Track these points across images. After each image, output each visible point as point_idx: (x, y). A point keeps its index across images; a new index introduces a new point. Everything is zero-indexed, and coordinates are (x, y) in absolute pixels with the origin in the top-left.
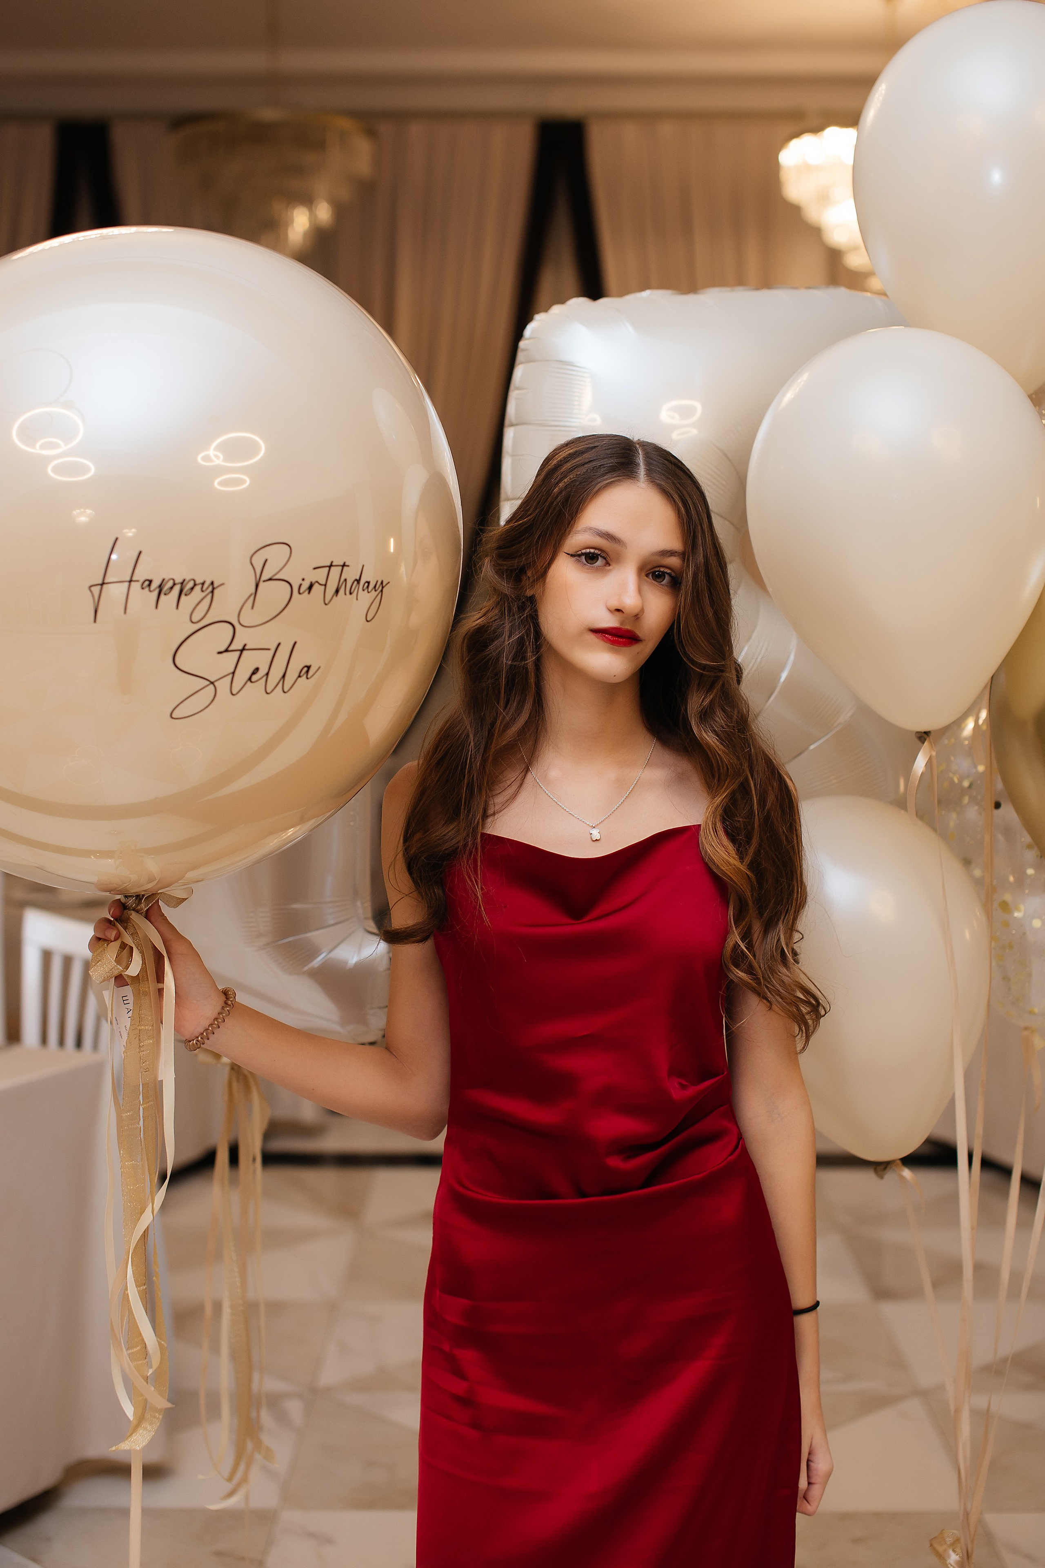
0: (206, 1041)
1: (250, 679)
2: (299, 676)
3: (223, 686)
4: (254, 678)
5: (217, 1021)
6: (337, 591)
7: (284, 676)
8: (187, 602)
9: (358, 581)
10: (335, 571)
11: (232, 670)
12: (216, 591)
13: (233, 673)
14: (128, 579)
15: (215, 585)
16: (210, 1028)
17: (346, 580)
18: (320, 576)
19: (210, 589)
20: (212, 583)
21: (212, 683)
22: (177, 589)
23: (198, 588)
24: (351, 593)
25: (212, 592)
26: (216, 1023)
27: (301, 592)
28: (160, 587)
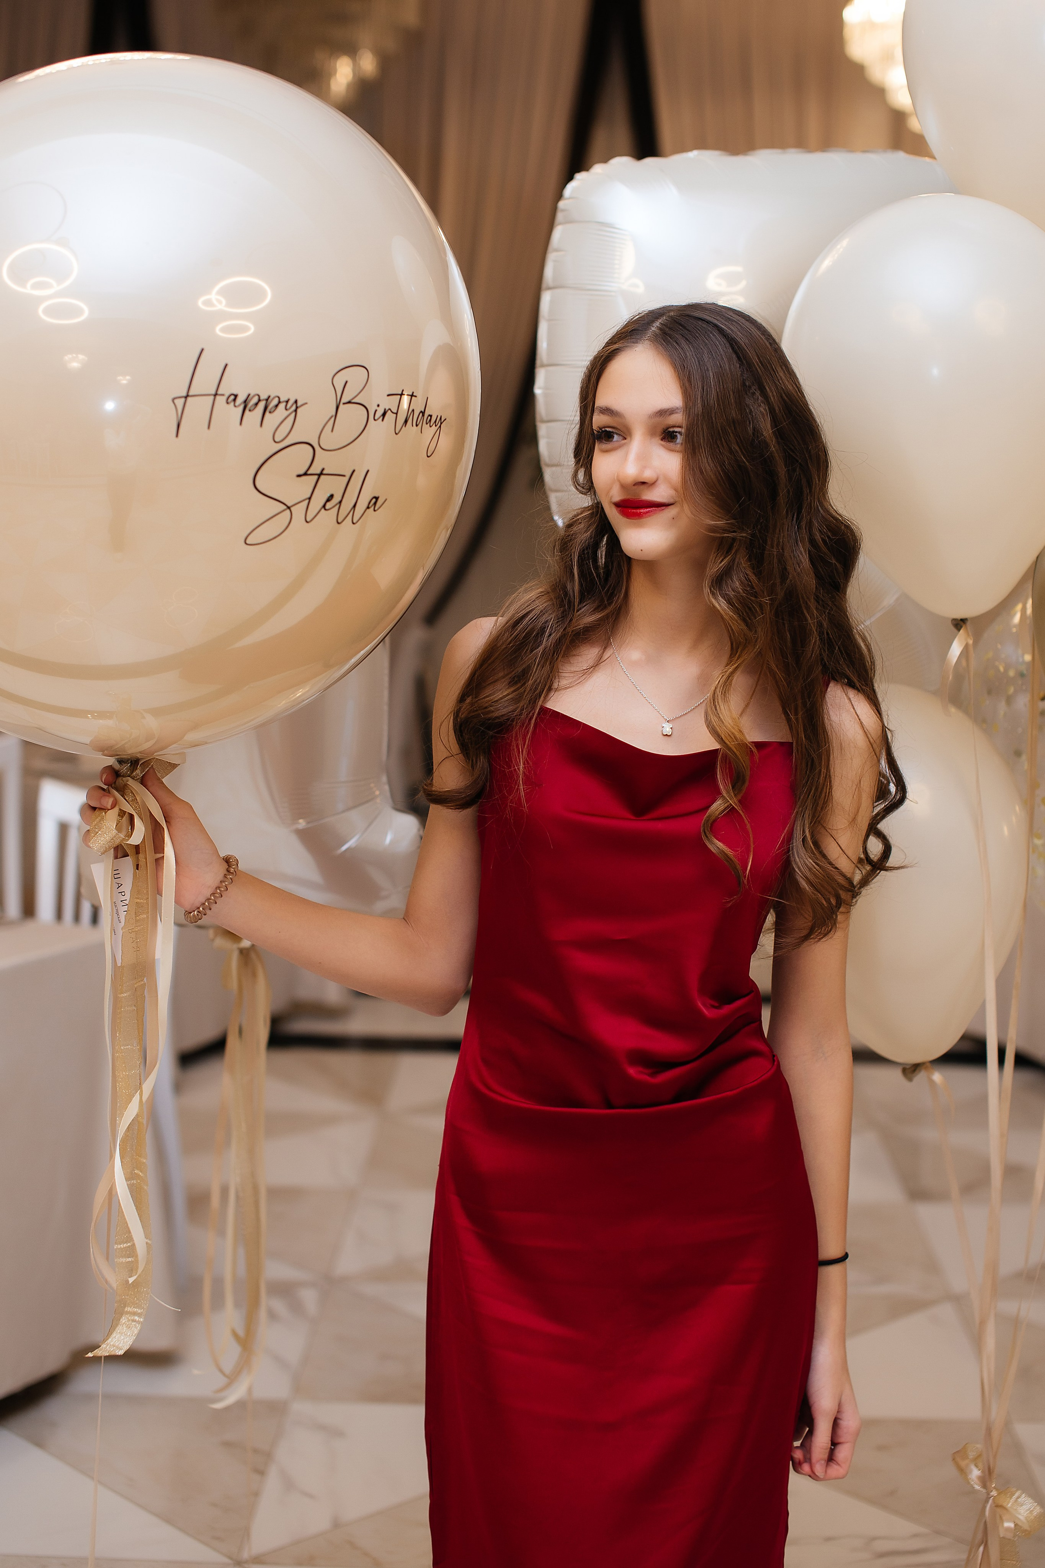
0: (208, 912)
1: (324, 506)
2: (368, 508)
3: (299, 511)
4: (328, 506)
5: (220, 890)
6: (406, 421)
7: (355, 506)
8: (272, 420)
9: (423, 413)
10: (406, 399)
11: (309, 496)
12: (299, 410)
13: (310, 498)
14: (213, 392)
15: (299, 404)
16: (212, 898)
17: (413, 410)
18: (392, 403)
19: (294, 407)
20: (296, 402)
21: (289, 508)
22: (262, 405)
23: (282, 406)
24: (417, 425)
25: (296, 411)
26: (219, 892)
27: (376, 418)
28: (245, 402)
